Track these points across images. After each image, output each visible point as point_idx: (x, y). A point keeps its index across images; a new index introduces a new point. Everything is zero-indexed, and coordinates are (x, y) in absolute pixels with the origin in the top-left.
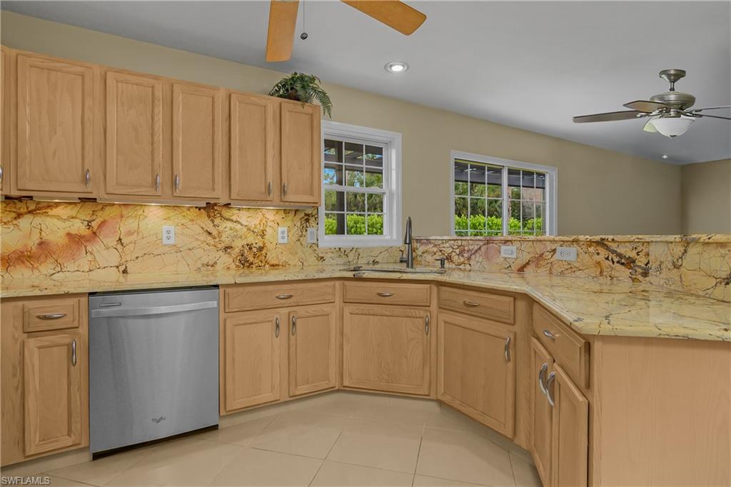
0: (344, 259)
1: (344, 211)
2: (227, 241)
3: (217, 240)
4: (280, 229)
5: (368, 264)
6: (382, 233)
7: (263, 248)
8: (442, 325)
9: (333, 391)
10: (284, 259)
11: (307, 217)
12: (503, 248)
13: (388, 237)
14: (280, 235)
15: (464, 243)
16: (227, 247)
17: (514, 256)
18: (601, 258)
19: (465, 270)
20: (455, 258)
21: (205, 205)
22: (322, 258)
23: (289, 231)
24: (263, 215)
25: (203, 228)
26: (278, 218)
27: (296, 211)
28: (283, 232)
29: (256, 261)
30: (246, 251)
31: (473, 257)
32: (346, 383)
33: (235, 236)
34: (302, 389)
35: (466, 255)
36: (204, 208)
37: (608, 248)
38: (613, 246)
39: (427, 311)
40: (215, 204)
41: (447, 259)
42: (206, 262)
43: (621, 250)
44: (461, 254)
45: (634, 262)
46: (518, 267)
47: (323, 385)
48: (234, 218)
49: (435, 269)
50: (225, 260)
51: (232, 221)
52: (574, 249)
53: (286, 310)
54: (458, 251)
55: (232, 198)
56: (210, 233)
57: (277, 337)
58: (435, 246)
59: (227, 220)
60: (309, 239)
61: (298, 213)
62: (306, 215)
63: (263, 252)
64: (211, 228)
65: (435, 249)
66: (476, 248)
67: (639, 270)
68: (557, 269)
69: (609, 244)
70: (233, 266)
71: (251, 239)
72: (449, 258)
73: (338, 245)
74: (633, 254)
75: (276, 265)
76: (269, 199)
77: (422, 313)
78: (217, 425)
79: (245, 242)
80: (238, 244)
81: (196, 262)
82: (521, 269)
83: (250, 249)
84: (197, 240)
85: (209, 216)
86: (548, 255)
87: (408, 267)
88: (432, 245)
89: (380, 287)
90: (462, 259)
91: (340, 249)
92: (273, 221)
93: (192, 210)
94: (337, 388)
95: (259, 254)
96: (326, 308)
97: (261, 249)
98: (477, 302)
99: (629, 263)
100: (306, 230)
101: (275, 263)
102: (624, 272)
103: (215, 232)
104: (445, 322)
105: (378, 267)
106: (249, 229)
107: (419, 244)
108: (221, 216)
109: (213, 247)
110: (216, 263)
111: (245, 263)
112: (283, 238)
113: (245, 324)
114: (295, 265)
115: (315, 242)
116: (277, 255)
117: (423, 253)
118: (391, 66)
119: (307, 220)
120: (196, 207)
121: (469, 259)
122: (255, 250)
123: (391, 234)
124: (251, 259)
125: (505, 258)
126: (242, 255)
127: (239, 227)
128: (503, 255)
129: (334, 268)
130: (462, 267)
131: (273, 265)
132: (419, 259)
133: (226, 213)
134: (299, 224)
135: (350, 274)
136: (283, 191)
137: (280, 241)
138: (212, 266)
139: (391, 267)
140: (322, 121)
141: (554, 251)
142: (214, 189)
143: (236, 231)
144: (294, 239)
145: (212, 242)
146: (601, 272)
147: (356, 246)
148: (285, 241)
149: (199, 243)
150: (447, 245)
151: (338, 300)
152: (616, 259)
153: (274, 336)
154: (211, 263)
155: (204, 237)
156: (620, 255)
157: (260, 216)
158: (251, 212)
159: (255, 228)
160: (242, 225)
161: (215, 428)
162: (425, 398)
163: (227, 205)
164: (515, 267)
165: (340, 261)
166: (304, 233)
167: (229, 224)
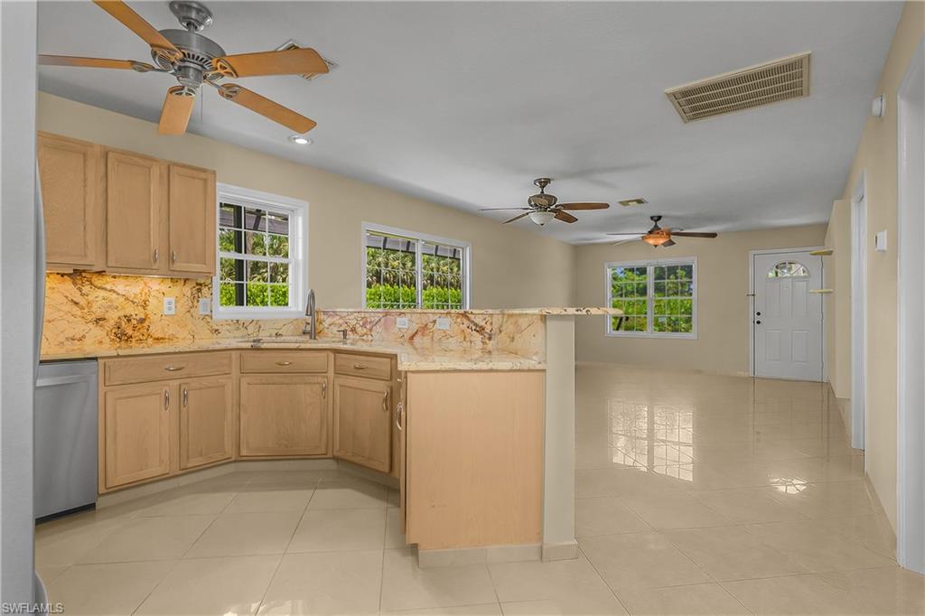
0: (244, 332)
1: (243, 280)
2: (99, 313)
3: (85, 311)
4: (166, 300)
5: (271, 336)
6: (287, 304)
7: (144, 320)
8: (338, 389)
9: (228, 462)
10: (170, 332)
11: (197, 287)
12: (398, 319)
13: (293, 309)
14: (166, 306)
15: (367, 315)
16: (99, 319)
17: (406, 327)
18: (464, 327)
19: (367, 341)
20: (359, 330)
21: (72, 272)
22: (216, 331)
23: (176, 302)
24: (145, 284)
25: (66, 297)
26: (164, 287)
27: (186, 280)
28: (170, 303)
29: (136, 334)
30: (123, 324)
31: (374, 328)
32: (244, 452)
33: (110, 306)
34: (194, 462)
35: (368, 326)
36: (69, 275)
37: (469, 319)
38: (472, 317)
39: (324, 377)
40: (84, 271)
41: (352, 330)
42: (71, 335)
43: (477, 321)
44: (364, 325)
45: (483, 329)
46: (409, 336)
47: (219, 456)
48: (108, 287)
49: (337, 339)
50: (97, 332)
51: (105, 289)
52: (448, 320)
53: (177, 383)
54: (361, 323)
55: (109, 264)
56: (76, 303)
57: (166, 409)
58: (341, 318)
59: (99, 288)
60: (201, 310)
61: (188, 283)
62: (197, 284)
63: (146, 324)
64: (78, 298)
65: (341, 321)
66: (377, 319)
67: (487, 336)
68: (437, 337)
69: (469, 316)
70: (107, 340)
71: (130, 310)
72: (353, 330)
73: (236, 317)
74: (483, 324)
75: (162, 339)
76: (154, 267)
77: (320, 380)
78: (94, 504)
79: (121, 313)
80: (113, 316)
81: (57, 335)
82: (412, 338)
83: (129, 321)
84: (59, 310)
85: (75, 284)
86: (430, 325)
87: (311, 338)
88: (338, 317)
89: (279, 357)
90: (365, 330)
91: (238, 321)
92: (158, 290)
93: (51, 276)
94: (233, 459)
95: (139, 326)
96: (222, 380)
97: (142, 321)
98: (365, 365)
99: (481, 330)
100: (198, 301)
101: (160, 336)
102: (477, 337)
103: (82, 302)
104: (341, 386)
105: (279, 339)
106: (127, 299)
107: (325, 317)
108: (91, 284)
109: (80, 319)
110: (84, 337)
111: (121, 336)
112: (170, 309)
113: (129, 397)
114: (184, 339)
115: (208, 313)
116: (163, 329)
117: (330, 325)
118: (295, 139)
119: (199, 290)
120: (58, 274)
121: (371, 330)
122: (135, 322)
123: (296, 305)
124: (130, 332)
125: (400, 329)
126: (119, 328)
127: (114, 296)
128: (398, 326)
129: (230, 340)
130: (365, 337)
131: (158, 339)
132: (326, 331)
133: (98, 281)
134: (189, 294)
135: (248, 345)
136: (171, 259)
137: (166, 312)
138: (80, 340)
139: (293, 339)
140: (217, 184)
141: (435, 321)
142: (86, 256)
143: (111, 301)
144: (184, 310)
145: (79, 313)
146: (465, 338)
147: (256, 318)
148: (173, 312)
149: (62, 314)
150: (352, 317)
151: (235, 371)
152: (474, 328)
153: (163, 408)
154: (78, 337)
155: (69, 307)
156: (476, 325)
157: (141, 286)
158: (130, 279)
159: (135, 297)
160: (118, 294)
161: (91, 507)
162: (322, 457)
163: (101, 273)
164: (407, 336)
165: (237, 333)
166: (195, 303)
167: (102, 293)
